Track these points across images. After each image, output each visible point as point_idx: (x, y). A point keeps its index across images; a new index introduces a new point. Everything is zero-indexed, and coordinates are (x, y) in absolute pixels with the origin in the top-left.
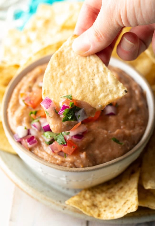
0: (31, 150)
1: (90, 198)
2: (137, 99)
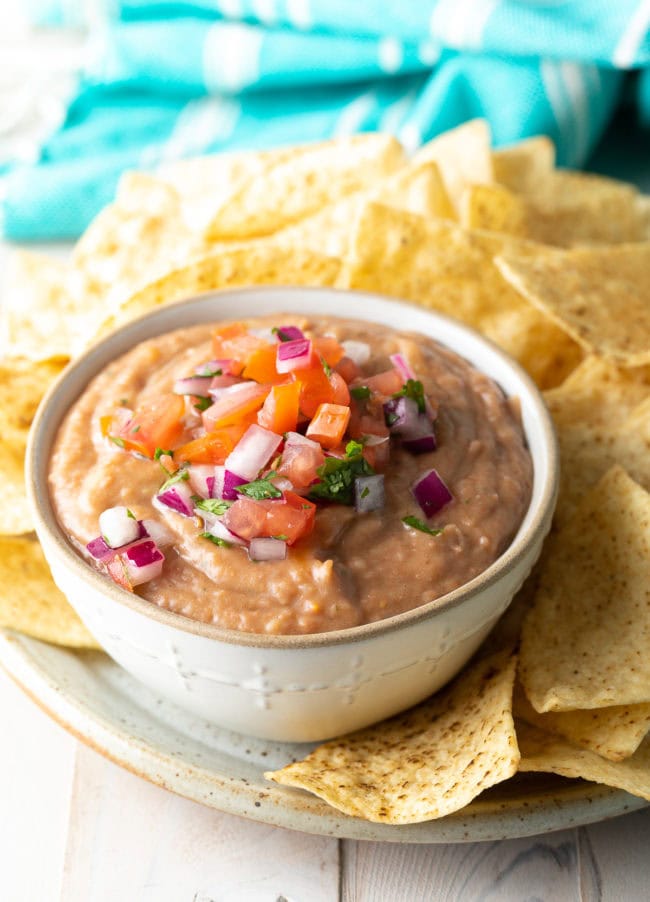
0: (141, 590)
1: (348, 767)
2: (492, 419)
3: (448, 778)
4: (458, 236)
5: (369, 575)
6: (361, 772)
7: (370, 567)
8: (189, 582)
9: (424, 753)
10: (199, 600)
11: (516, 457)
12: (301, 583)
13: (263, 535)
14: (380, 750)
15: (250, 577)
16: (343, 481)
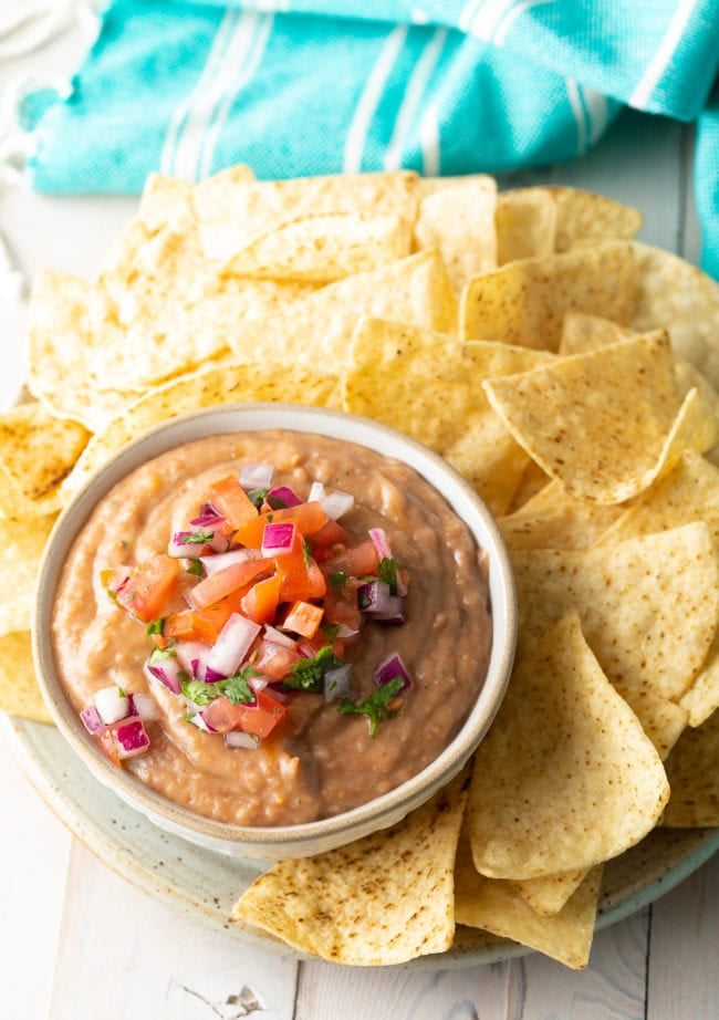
0: (126, 766)
1: (310, 887)
2: (460, 582)
3: (396, 920)
4: (451, 348)
5: (331, 765)
6: (320, 893)
7: (333, 756)
8: (171, 761)
9: (377, 880)
10: (178, 780)
11: (476, 629)
12: (270, 776)
13: (238, 729)
14: (340, 867)
15: (225, 765)
16: (313, 677)
